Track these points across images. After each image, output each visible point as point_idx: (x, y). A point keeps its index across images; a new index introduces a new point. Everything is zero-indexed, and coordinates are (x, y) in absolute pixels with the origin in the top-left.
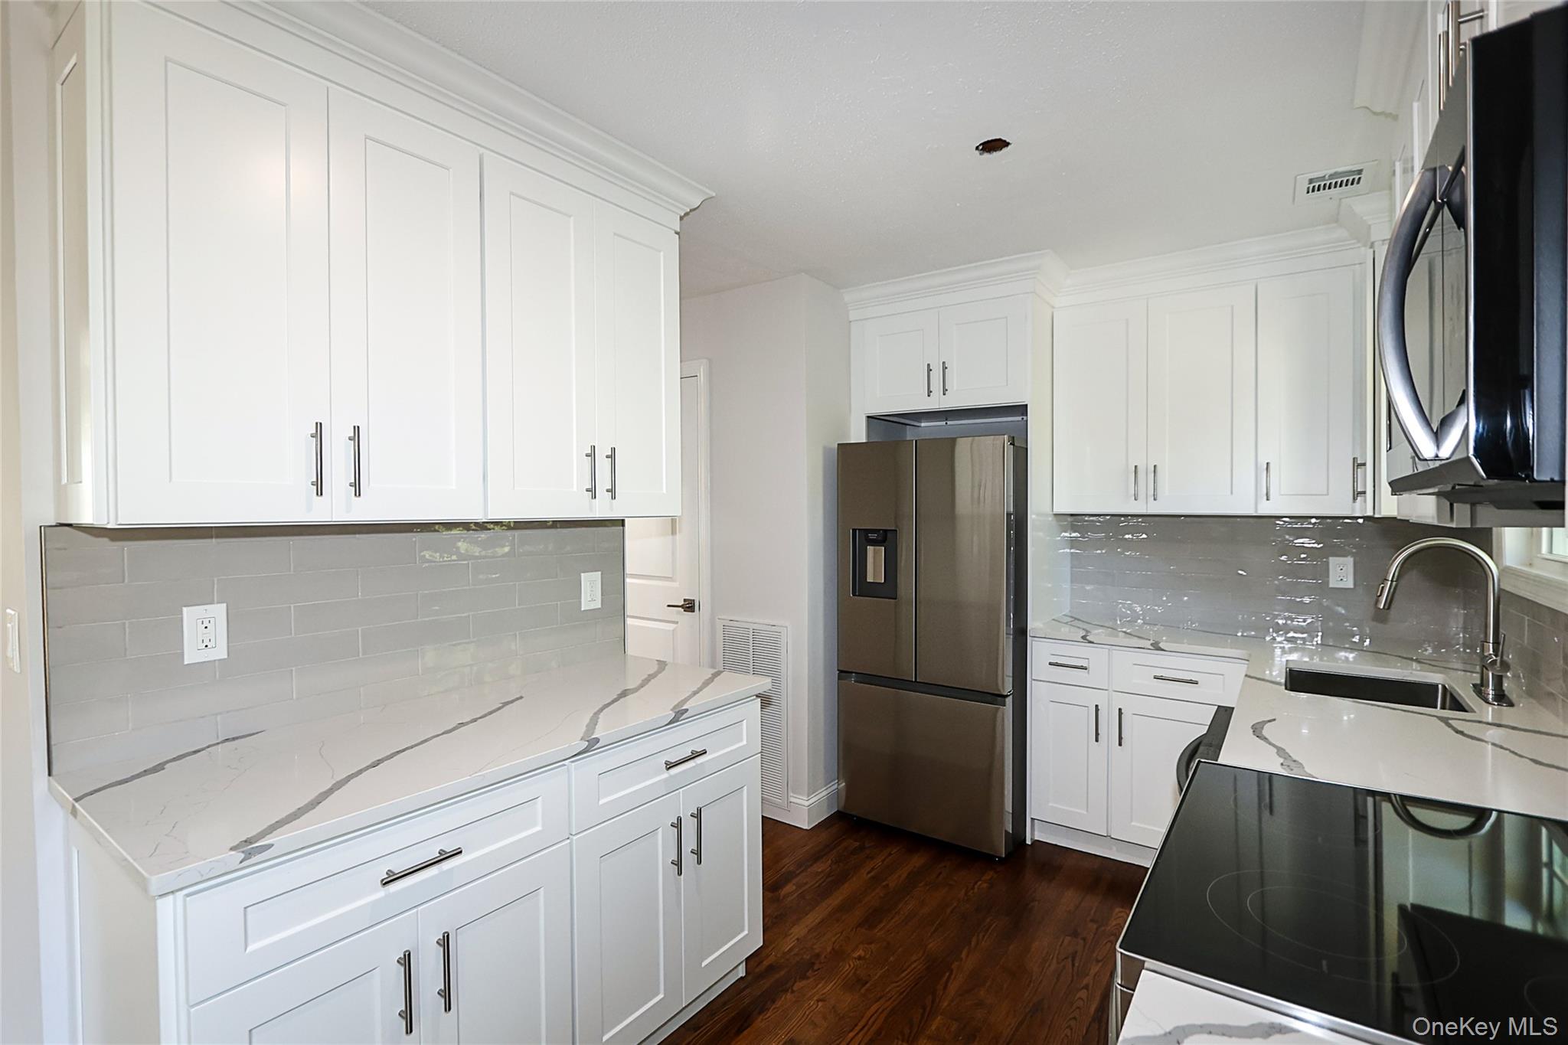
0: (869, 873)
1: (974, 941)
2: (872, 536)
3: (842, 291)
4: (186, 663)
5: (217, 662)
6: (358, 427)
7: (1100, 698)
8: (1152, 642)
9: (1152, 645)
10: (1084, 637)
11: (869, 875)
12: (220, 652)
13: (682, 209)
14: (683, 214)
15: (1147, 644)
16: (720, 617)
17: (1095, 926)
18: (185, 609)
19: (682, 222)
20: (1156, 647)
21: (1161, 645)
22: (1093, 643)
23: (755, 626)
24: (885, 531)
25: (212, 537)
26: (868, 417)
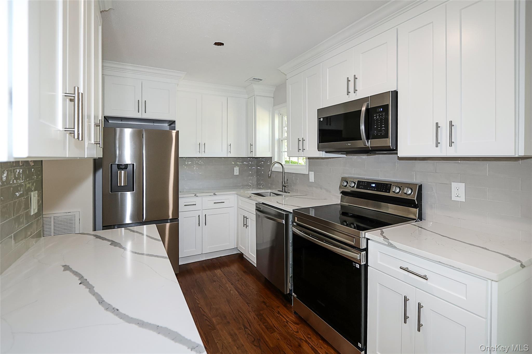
8: (213, 193)
9: (213, 194)
10: (195, 195)
20: (215, 194)
21: (216, 194)
22: (198, 196)
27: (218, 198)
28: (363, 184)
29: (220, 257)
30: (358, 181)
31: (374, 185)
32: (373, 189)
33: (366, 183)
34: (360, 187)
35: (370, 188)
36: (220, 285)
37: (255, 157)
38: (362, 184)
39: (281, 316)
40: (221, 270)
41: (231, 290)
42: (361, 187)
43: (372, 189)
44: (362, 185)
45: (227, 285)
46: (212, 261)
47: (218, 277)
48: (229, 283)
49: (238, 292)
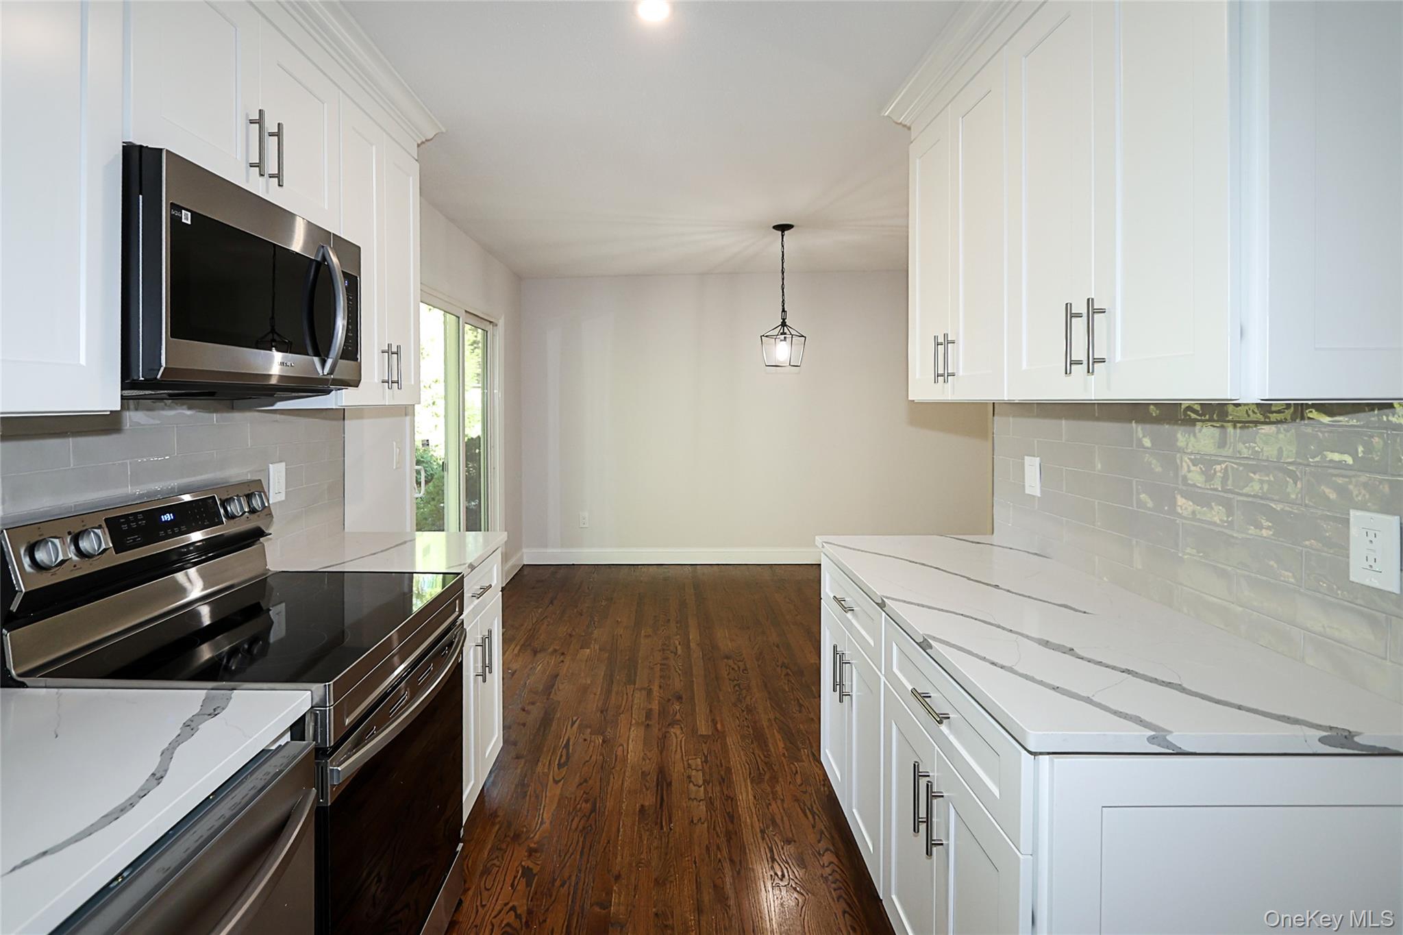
28: (134, 525)
30: (106, 520)
31: (168, 517)
32: (176, 530)
33: (140, 517)
34: (130, 540)
35: (166, 532)
38: (129, 526)
42: (134, 540)
43: (173, 531)
44: (131, 532)
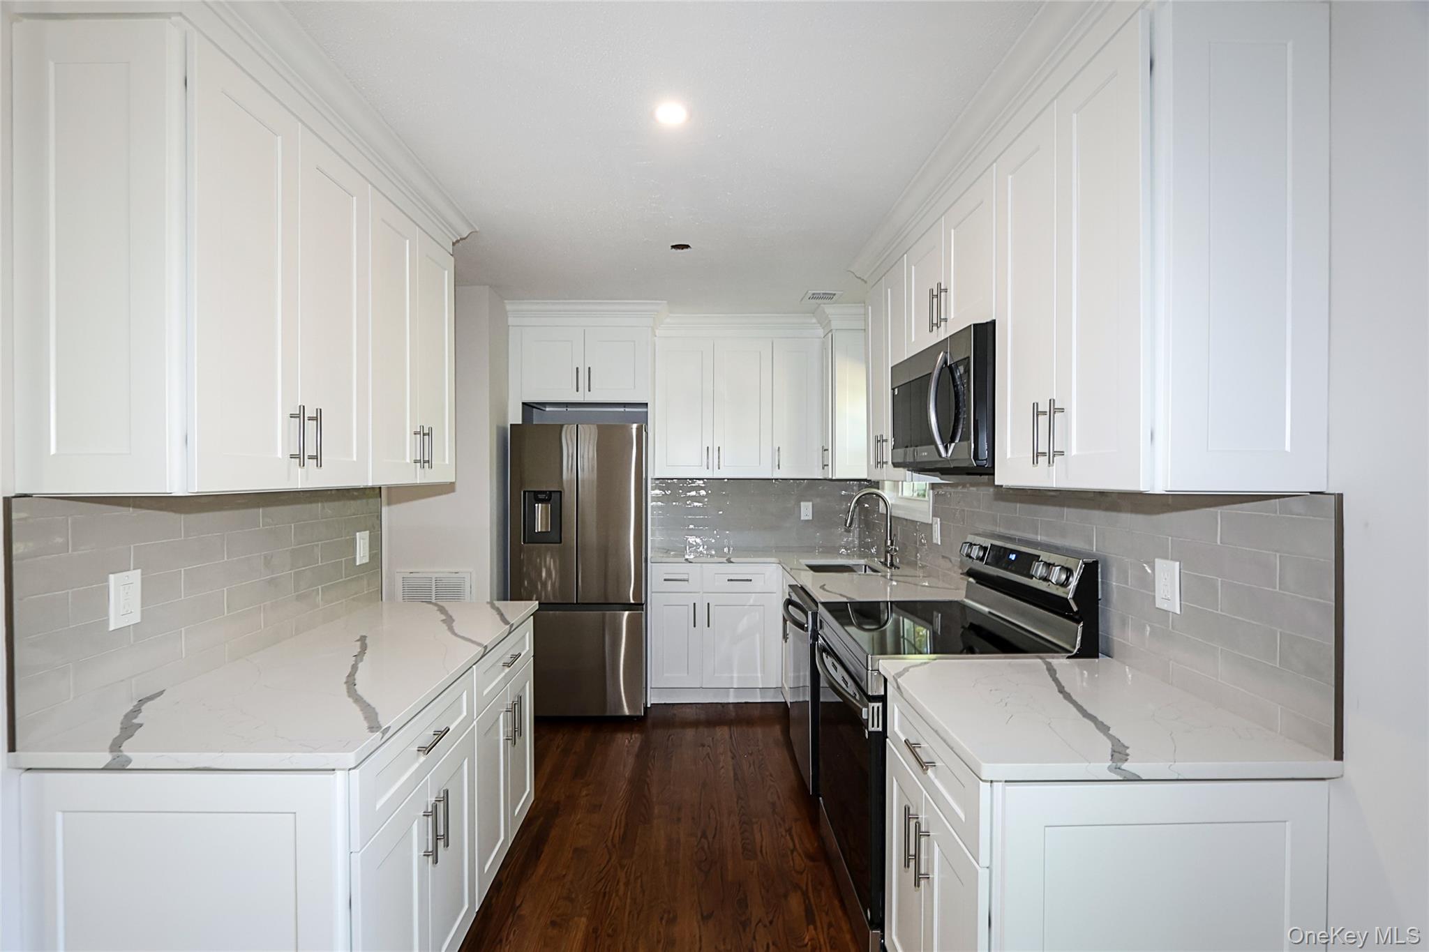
0: (557, 748)
1: (650, 764)
2: (541, 496)
3: (506, 301)
4: (111, 628)
5: (131, 627)
6: (321, 410)
7: (695, 598)
11: (559, 750)
12: (136, 618)
13: (456, 237)
14: (454, 241)
15: (724, 560)
16: (398, 571)
17: (711, 739)
18: (112, 577)
19: (455, 247)
21: (732, 560)
23: (437, 575)
24: (551, 492)
25: (129, 506)
26: (523, 404)
27: (738, 570)
29: (746, 703)
36: (708, 754)
37: (834, 478)
39: (788, 837)
40: (730, 730)
41: (723, 767)
45: (722, 758)
46: (723, 707)
47: (714, 739)
48: (729, 754)
49: (735, 774)
